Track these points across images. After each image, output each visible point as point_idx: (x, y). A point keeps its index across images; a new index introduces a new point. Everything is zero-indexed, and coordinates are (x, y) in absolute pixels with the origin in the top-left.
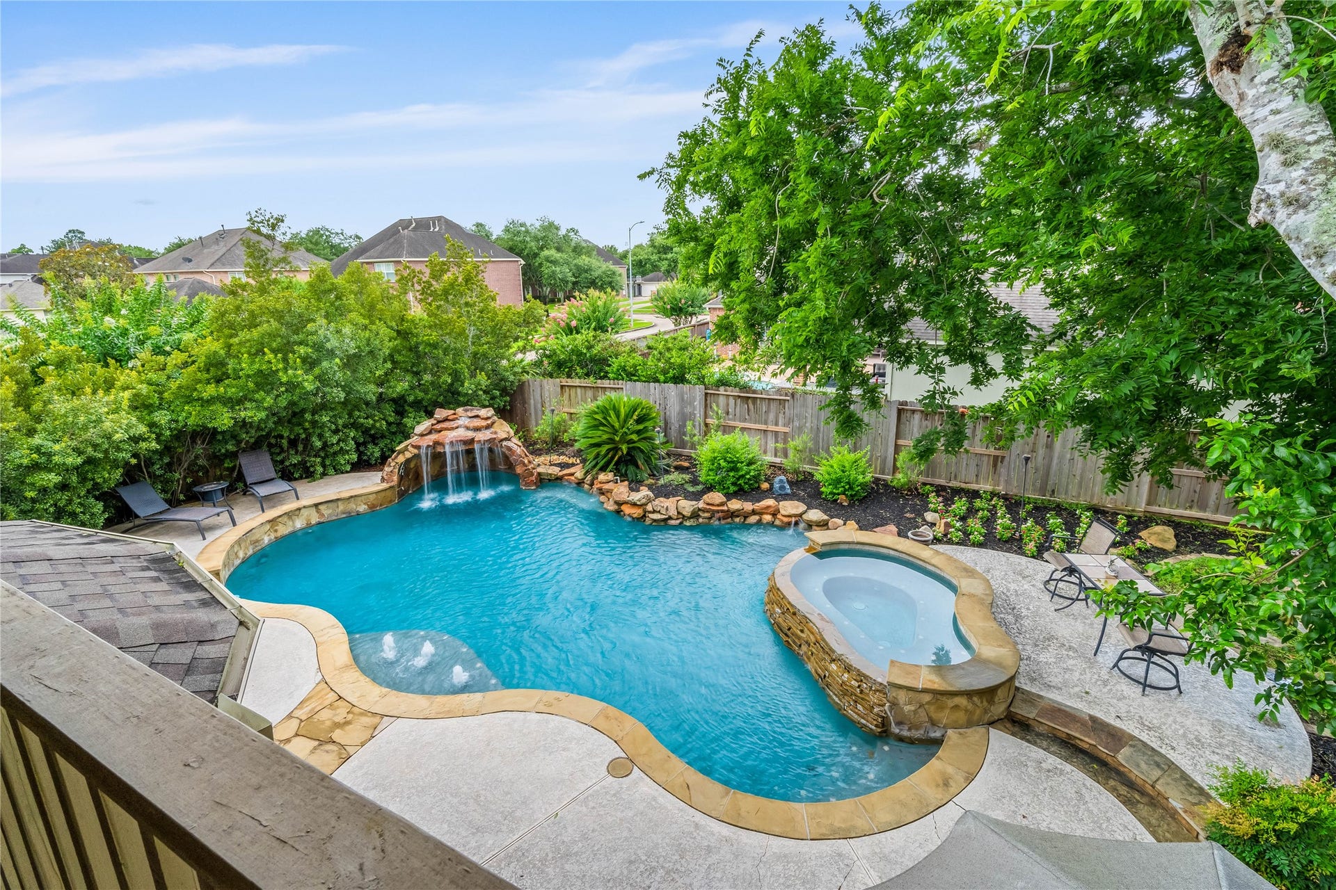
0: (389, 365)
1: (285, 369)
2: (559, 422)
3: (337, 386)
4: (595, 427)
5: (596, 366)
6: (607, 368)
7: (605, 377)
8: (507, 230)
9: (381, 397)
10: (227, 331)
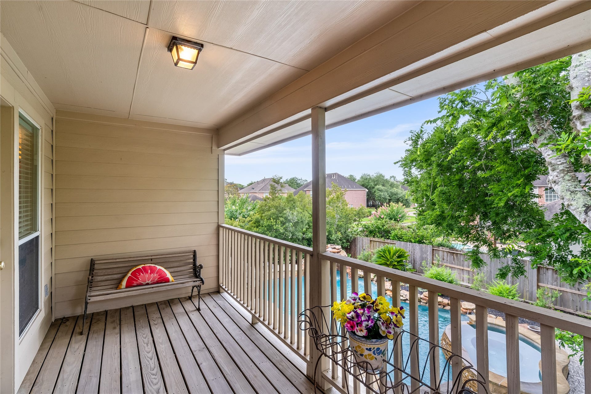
0: (307, 227)
1: (276, 225)
2: (368, 255)
3: (290, 232)
4: (379, 257)
5: (385, 234)
6: (390, 235)
7: (388, 239)
8: (362, 177)
9: (303, 239)
10: (262, 212)
